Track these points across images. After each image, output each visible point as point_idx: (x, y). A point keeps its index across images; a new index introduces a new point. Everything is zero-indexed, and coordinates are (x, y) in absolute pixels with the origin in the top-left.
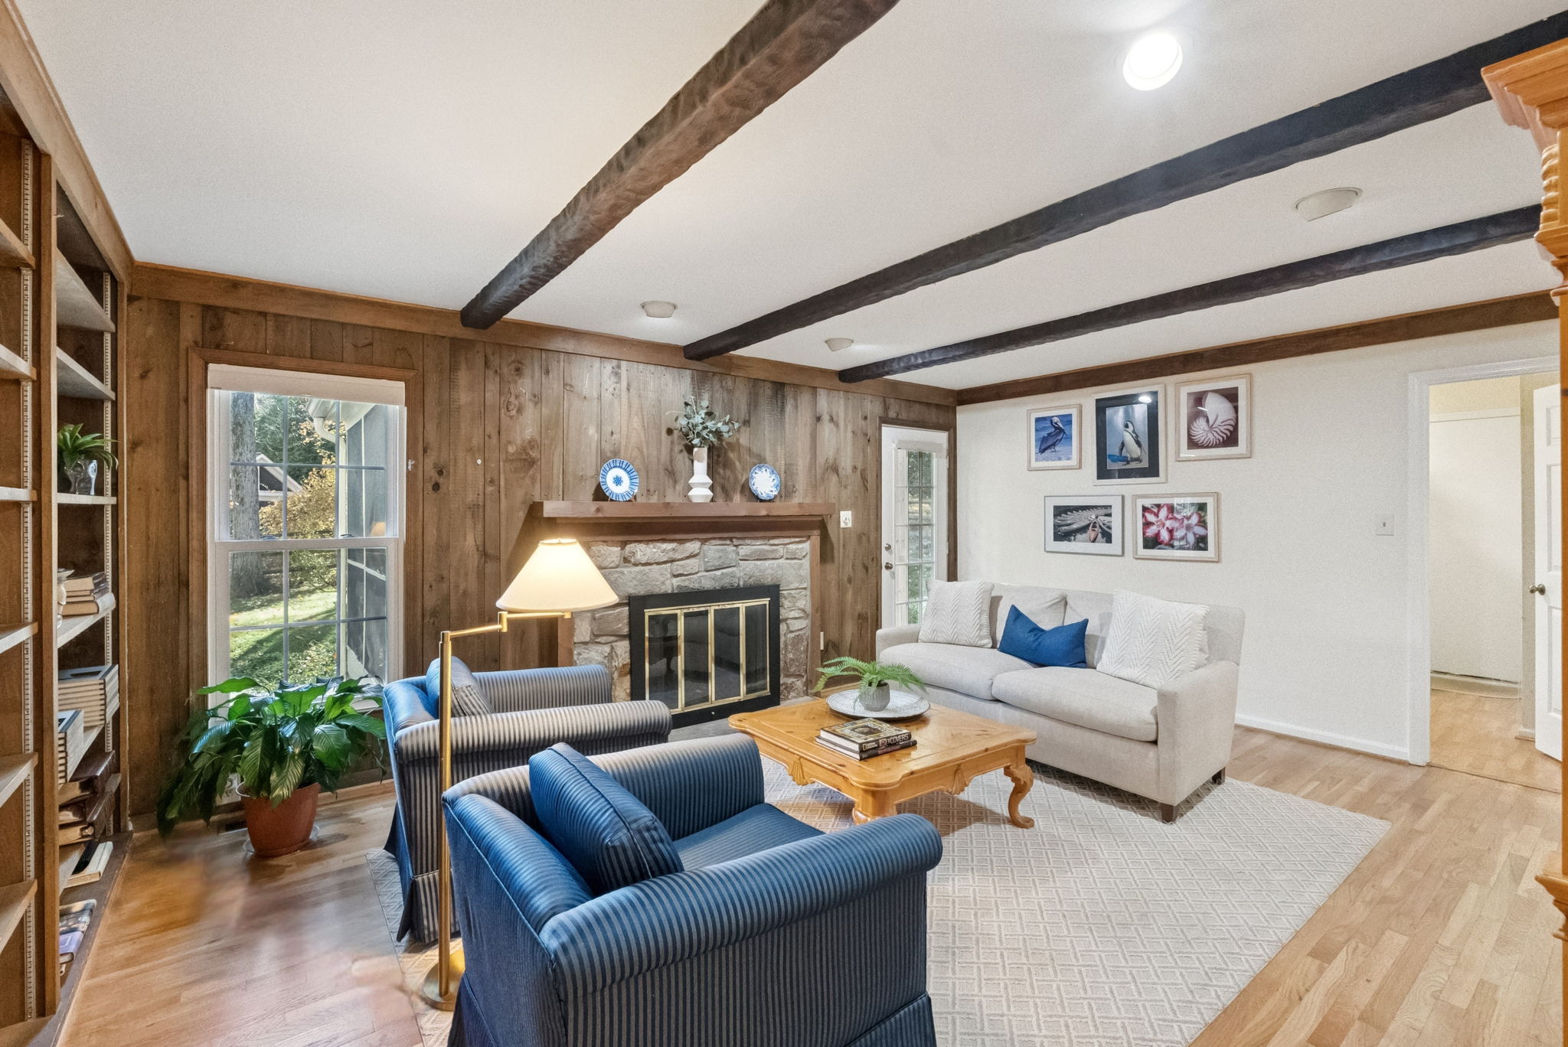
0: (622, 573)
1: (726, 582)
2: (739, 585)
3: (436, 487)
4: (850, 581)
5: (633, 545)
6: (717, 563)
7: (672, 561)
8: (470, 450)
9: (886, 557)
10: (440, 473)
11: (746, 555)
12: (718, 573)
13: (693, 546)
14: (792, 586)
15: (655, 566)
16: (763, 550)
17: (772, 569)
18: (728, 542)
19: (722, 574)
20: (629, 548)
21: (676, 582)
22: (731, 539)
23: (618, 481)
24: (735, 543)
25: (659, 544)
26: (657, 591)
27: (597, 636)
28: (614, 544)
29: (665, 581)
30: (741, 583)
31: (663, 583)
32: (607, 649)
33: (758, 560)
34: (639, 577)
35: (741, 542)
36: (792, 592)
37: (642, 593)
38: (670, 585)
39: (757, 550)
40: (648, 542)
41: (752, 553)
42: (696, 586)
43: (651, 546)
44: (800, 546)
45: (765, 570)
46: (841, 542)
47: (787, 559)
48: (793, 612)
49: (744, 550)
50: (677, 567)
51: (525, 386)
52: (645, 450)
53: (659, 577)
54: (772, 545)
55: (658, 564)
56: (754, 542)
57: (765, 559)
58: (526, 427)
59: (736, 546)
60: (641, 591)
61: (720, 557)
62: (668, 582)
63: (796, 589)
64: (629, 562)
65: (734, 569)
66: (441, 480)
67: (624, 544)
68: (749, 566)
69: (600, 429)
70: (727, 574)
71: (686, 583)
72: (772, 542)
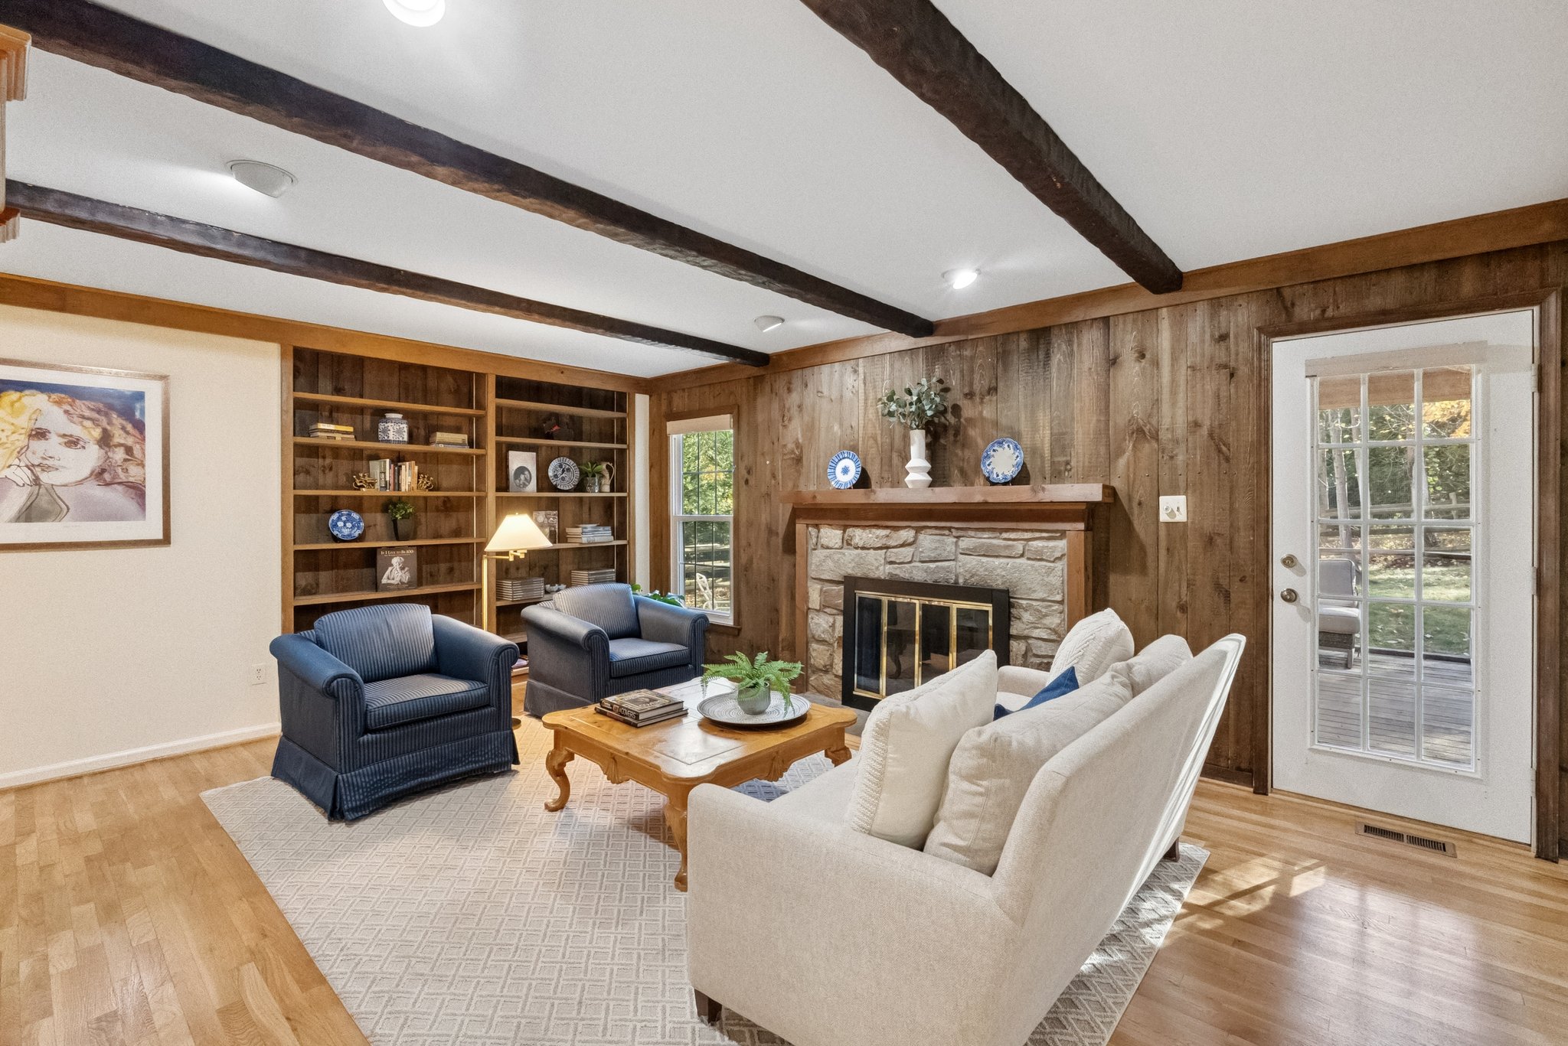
0: (844, 554)
1: (940, 577)
2: (956, 582)
3: (747, 482)
4: (1183, 608)
5: (851, 529)
6: (933, 555)
7: (888, 548)
8: (763, 454)
9: (1281, 579)
10: (749, 472)
11: (968, 549)
12: (933, 565)
13: (907, 535)
14: (1034, 596)
15: (872, 551)
16: (994, 545)
17: (1004, 569)
18: (947, 532)
19: (937, 567)
20: (850, 531)
21: (889, 568)
22: (949, 529)
23: (845, 471)
24: (954, 534)
25: (874, 530)
26: (872, 575)
27: (825, 607)
28: (838, 527)
29: (877, 566)
30: (961, 581)
31: (877, 568)
32: (831, 620)
33: (984, 555)
34: (856, 560)
35: (960, 533)
36: (1034, 603)
37: (859, 575)
38: (883, 572)
39: (983, 545)
40: (864, 527)
41: (975, 548)
42: (907, 576)
43: (868, 531)
44: (1051, 544)
45: (996, 570)
46: (1163, 544)
47: (1029, 559)
48: (1038, 631)
49: (965, 543)
50: (892, 554)
51: (794, 398)
52: (879, 439)
53: (875, 562)
54: (1005, 539)
55: (876, 549)
56: (979, 534)
57: (997, 557)
58: (795, 431)
59: (958, 537)
60: (858, 573)
61: (936, 549)
62: (881, 568)
63: (1043, 600)
64: (851, 545)
65: (952, 563)
66: (746, 476)
67: (845, 528)
68: (972, 562)
69: (841, 425)
70: (943, 568)
71: (897, 572)
72: (1005, 535)
